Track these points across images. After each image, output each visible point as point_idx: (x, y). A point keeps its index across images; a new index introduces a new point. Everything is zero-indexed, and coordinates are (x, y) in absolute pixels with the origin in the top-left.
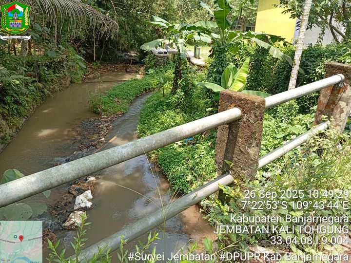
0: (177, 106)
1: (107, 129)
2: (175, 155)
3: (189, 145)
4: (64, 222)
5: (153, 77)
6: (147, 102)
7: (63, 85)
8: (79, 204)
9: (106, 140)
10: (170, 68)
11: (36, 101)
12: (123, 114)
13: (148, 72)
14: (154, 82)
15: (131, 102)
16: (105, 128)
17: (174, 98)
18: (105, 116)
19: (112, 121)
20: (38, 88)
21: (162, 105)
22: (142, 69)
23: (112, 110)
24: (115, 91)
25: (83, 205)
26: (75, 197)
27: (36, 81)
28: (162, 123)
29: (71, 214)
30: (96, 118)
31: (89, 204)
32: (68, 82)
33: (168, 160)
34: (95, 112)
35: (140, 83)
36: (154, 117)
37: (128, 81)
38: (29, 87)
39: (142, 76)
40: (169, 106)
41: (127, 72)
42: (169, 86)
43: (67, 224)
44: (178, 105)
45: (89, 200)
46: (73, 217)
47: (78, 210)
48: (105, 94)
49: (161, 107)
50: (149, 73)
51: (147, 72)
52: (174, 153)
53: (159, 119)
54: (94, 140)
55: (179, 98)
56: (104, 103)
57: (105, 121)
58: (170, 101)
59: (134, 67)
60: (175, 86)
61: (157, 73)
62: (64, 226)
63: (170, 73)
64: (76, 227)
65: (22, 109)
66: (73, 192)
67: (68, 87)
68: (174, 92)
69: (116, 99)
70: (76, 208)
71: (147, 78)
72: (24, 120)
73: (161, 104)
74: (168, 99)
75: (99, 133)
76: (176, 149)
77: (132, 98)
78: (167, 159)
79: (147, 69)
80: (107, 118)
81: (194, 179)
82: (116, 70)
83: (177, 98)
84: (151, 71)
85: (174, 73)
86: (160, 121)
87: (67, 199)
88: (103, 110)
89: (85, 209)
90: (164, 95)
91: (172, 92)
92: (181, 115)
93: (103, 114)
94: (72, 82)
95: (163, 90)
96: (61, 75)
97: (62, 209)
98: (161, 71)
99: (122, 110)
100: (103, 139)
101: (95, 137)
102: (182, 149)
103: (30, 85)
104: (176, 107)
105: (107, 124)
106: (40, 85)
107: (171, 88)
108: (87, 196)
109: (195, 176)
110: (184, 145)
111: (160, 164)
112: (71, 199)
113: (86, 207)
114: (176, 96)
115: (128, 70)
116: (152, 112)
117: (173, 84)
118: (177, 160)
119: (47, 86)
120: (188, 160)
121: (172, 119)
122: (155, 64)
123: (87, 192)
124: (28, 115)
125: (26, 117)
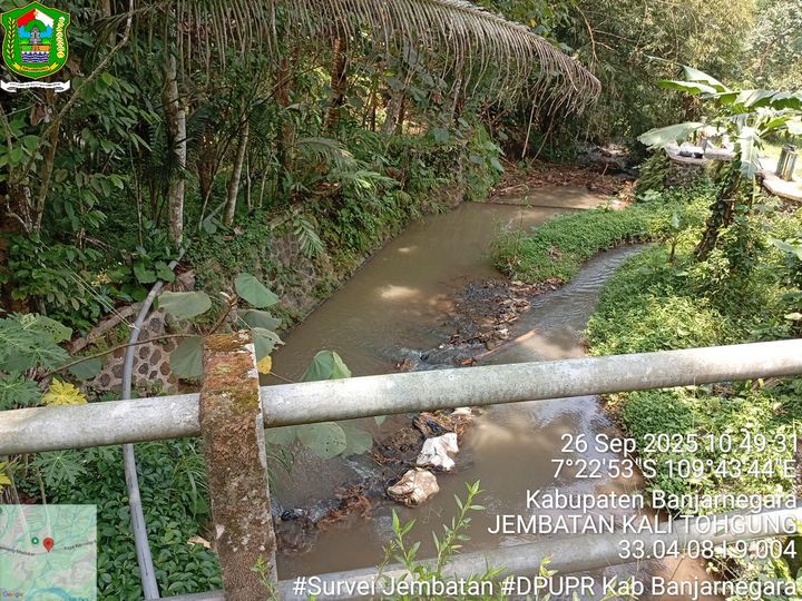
0: (704, 289)
1: (518, 312)
2: (671, 411)
3: (714, 394)
4: (393, 483)
5: (654, 210)
6: (626, 267)
7: (448, 203)
8: (429, 456)
9: (510, 335)
10: (704, 193)
11: (392, 227)
12: (561, 284)
13: (644, 195)
14: (654, 221)
15: (585, 262)
16: (514, 309)
17: (698, 270)
18: (519, 283)
19: (532, 296)
20: (400, 202)
21: (662, 281)
22: (629, 188)
23: (537, 271)
24: (552, 231)
25: (435, 461)
26: (423, 439)
27: (399, 188)
28: (654, 326)
29: (410, 472)
30: (500, 282)
31: (448, 464)
32: (459, 198)
33: (649, 419)
34: (499, 270)
35: (616, 220)
36: (635, 305)
37: (590, 212)
38: (384, 198)
39: (624, 204)
40: (680, 286)
41: (590, 190)
42: (690, 239)
43: (397, 490)
44: (708, 288)
45: (449, 454)
46: (412, 478)
47: (424, 467)
48: (530, 232)
49: (659, 285)
50: (646, 199)
51: (640, 197)
52: (670, 406)
53: (647, 314)
54: (486, 330)
55: (712, 272)
56: (523, 253)
57: (516, 293)
58: (685, 274)
59: (608, 181)
60: (709, 240)
61: (667, 202)
62: (391, 492)
63: (702, 206)
64: (413, 502)
65: (364, 237)
66: (423, 428)
67: (456, 208)
68: (701, 254)
69: (552, 249)
70: (420, 462)
71: (639, 209)
72: (363, 260)
73: (660, 276)
74: (682, 268)
75: (498, 317)
76: (676, 397)
77: (588, 252)
78: (647, 415)
79: (641, 190)
80: (523, 287)
81: (710, 483)
82: (565, 183)
83: (708, 269)
84: (652, 195)
85: (711, 208)
86: (648, 319)
87: (407, 438)
88: (518, 268)
89: (437, 471)
90: (672, 258)
91: (696, 253)
92: (709, 315)
93: (516, 277)
94: (466, 198)
95: (674, 245)
96: (448, 181)
97: (394, 455)
98: (678, 198)
99: (560, 275)
100: (504, 331)
101: (489, 322)
102: (696, 400)
103: (387, 192)
104: (700, 294)
105: (519, 301)
106: (406, 197)
107: (698, 242)
108: (447, 445)
109: (713, 478)
110: (702, 393)
111: (626, 423)
112: (414, 441)
113: (441, 467)
114: (705, 264)
115: (594, 187)
116: (634, 292)
117: (704, 234)
118: (673, 424)
119: (418, 201)
120: (703, 433)
121: (684, 320)
122: (665, 179)
123: (447, 435)
124: (371, 252)
125: (367, 255)
